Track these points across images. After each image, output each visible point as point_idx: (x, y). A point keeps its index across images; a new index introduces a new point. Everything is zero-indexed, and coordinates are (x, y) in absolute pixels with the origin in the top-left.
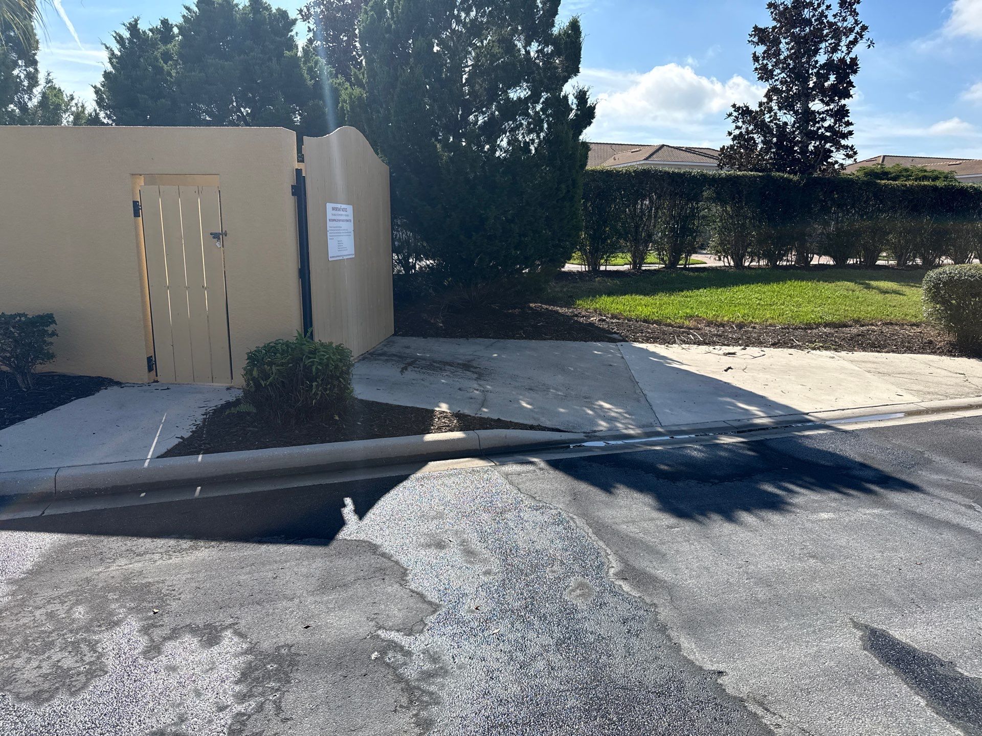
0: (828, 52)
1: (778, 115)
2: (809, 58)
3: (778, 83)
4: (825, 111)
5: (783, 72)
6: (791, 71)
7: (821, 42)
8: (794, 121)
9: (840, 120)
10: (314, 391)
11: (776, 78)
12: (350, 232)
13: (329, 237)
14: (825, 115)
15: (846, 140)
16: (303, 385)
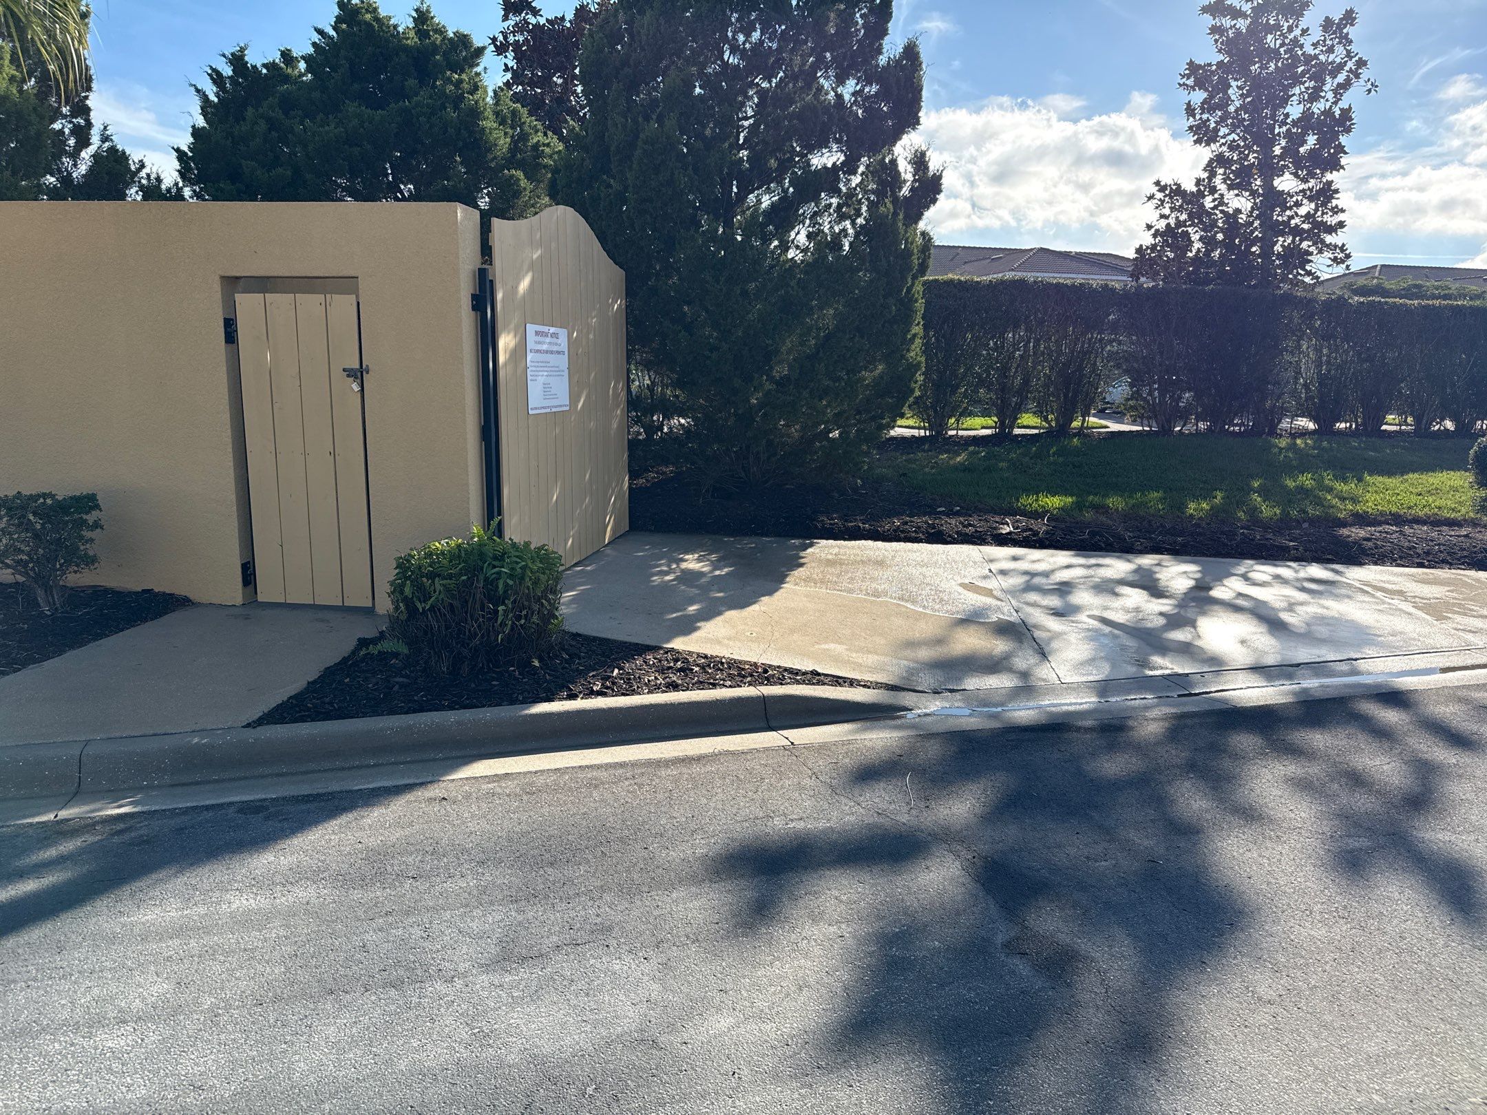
0: (1304, 100)
1: (1226, 197)
2: (1275, 109)
3: (1225, 148)
4: (1300, 191)
5: (1233, 132)
6: (1247, 130)
7: (1292, 86)
8: (1252, 207)
9: (1324, 204)
10: (500, 619)
11: (1223, 141)
12: (563, 371)
13: (529, 378)
14: (1300, 198)
15: (1334, 234)
16: (483, 610)
